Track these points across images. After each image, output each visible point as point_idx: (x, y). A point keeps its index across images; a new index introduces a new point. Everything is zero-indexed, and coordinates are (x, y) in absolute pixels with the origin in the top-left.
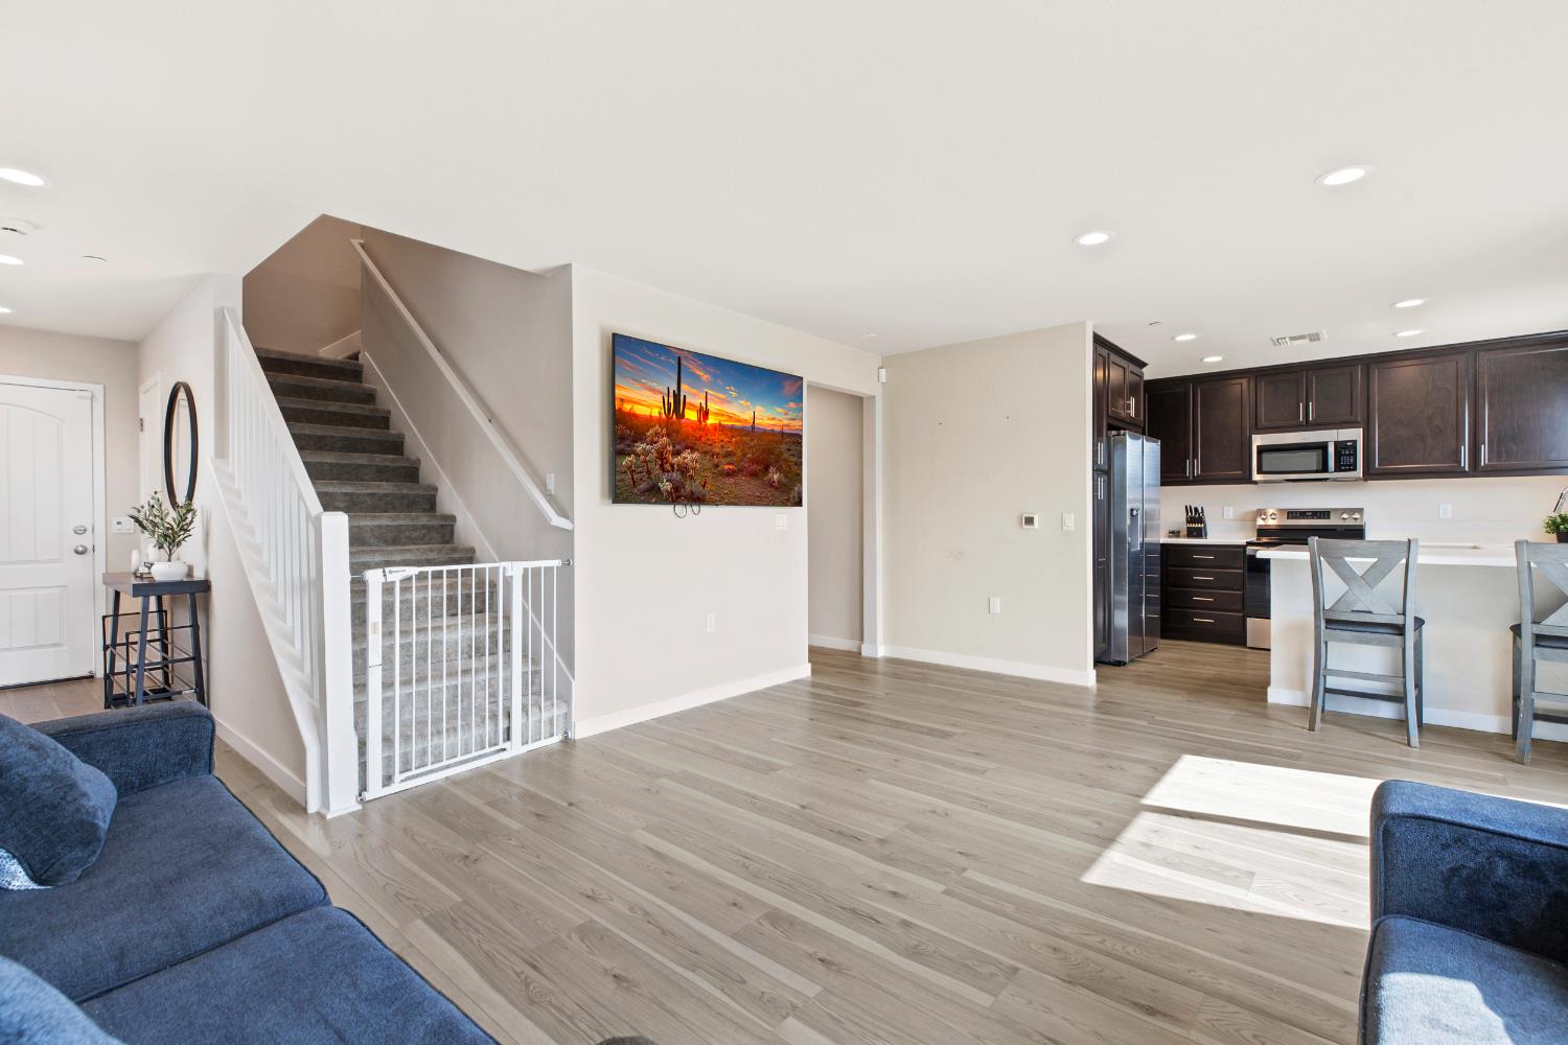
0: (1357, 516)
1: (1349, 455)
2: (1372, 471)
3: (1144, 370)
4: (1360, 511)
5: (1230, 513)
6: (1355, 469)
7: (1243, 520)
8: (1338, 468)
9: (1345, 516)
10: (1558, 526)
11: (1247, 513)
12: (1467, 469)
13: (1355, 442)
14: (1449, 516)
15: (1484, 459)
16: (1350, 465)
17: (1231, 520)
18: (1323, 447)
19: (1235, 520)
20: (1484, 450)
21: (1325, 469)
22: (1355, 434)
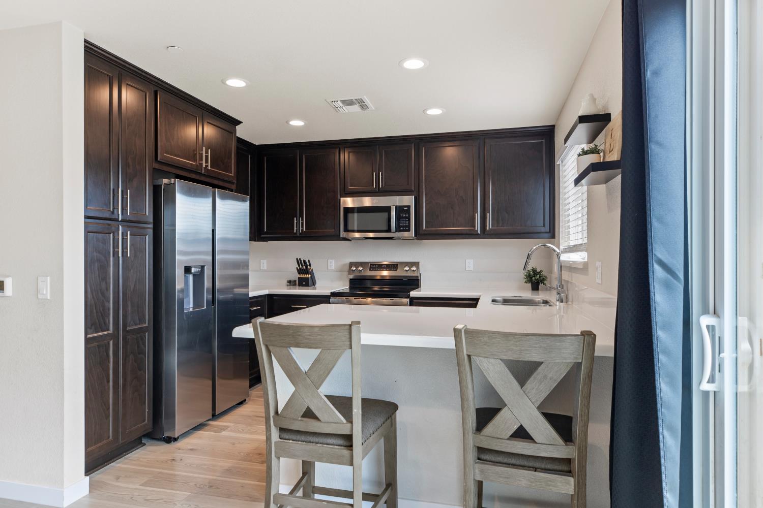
0: (414, 268)
1: (406, 217)
2: (421, 232)
3: (237, 127)
4: (417, 264)
5: (333, 265)
6: (409, 230)
7: (341, 271)
8: (398, 229)
9: (407, 268)
10: (531, 278)
11: (344, 265)
12: (479, 232)
13: (409, 207)
14: (472, 269)
15: (489, 225)
16: (406, 226)
17: (332, 271)
18: (387, 209)
19: (337, 271)
20: (489, 216)
21: (389, 230)
22: (408, 200)
